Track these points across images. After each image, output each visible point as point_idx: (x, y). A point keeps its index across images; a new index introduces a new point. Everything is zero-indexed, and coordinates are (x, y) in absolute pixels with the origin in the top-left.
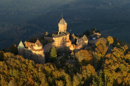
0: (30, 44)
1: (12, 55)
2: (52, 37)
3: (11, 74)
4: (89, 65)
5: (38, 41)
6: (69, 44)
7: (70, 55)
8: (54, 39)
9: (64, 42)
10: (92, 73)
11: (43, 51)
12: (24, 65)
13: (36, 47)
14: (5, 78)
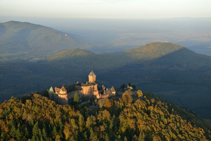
0: (58, 89)
1: (40, 96)
2: (81, 86)
3: (33, 109)
4: (105, 110)
5: (63, 87)
6: (96, 93)
7: (94, 102)
8: (82, 87)
9: (92, 91)
10: (106, 117)
11: (66, 95)
12: (45, 104)
13: (61, 92)
14: (27, 111)
